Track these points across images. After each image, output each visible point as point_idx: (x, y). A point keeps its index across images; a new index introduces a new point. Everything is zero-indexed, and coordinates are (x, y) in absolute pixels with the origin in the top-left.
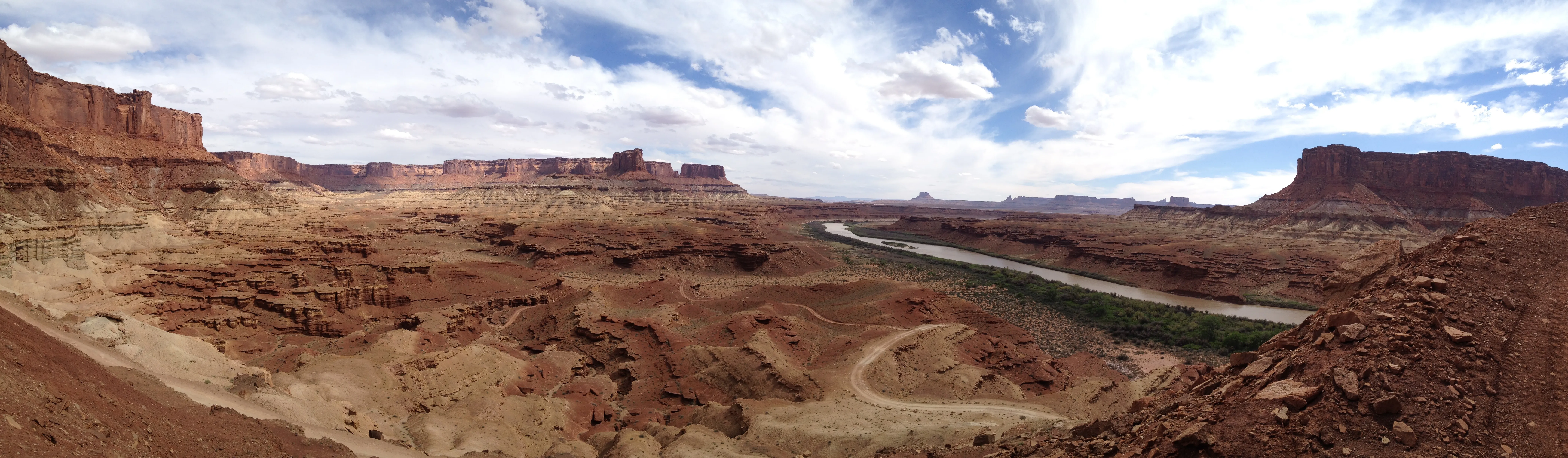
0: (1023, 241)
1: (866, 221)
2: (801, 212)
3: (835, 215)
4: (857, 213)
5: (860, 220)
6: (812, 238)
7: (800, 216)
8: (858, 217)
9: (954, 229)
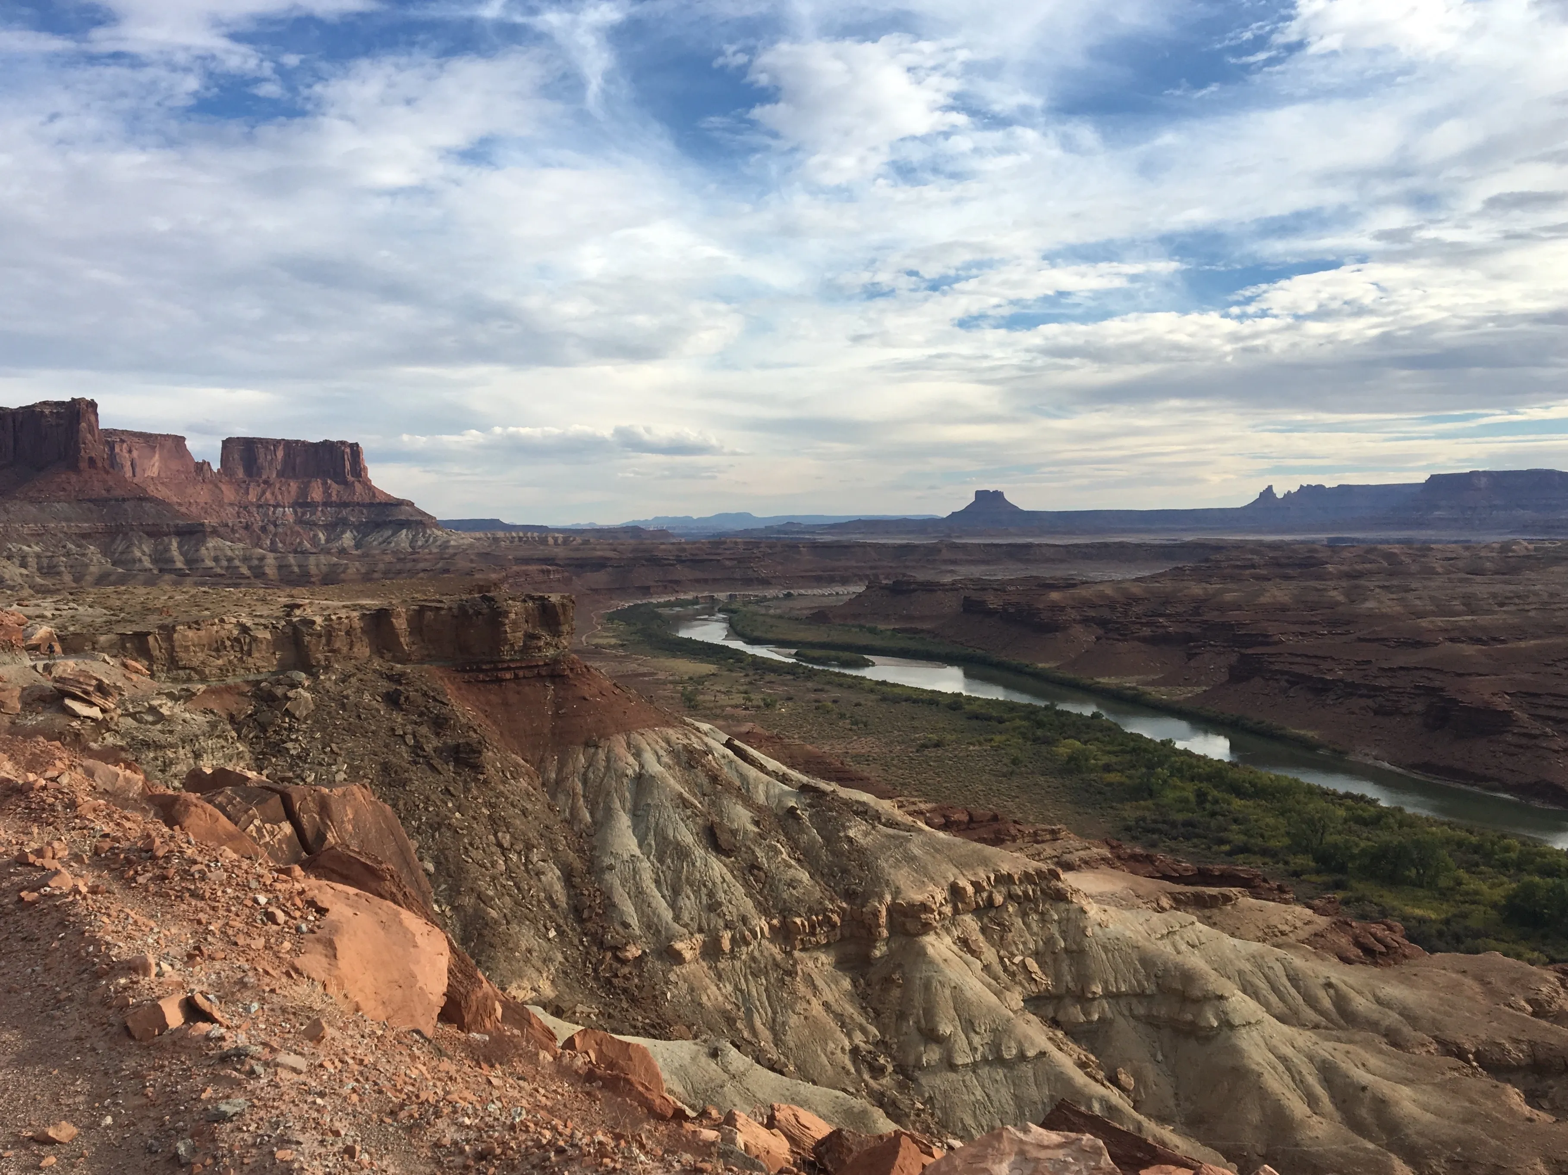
0: (1152, 641)
1: (789, 595)
2: (600, 578)
3: (698, 581)
4: (764, 573)
5: (770, 593)
6: (621, 652)
7: (596, 591)
8: (765, 582)
9: (991, 613)
